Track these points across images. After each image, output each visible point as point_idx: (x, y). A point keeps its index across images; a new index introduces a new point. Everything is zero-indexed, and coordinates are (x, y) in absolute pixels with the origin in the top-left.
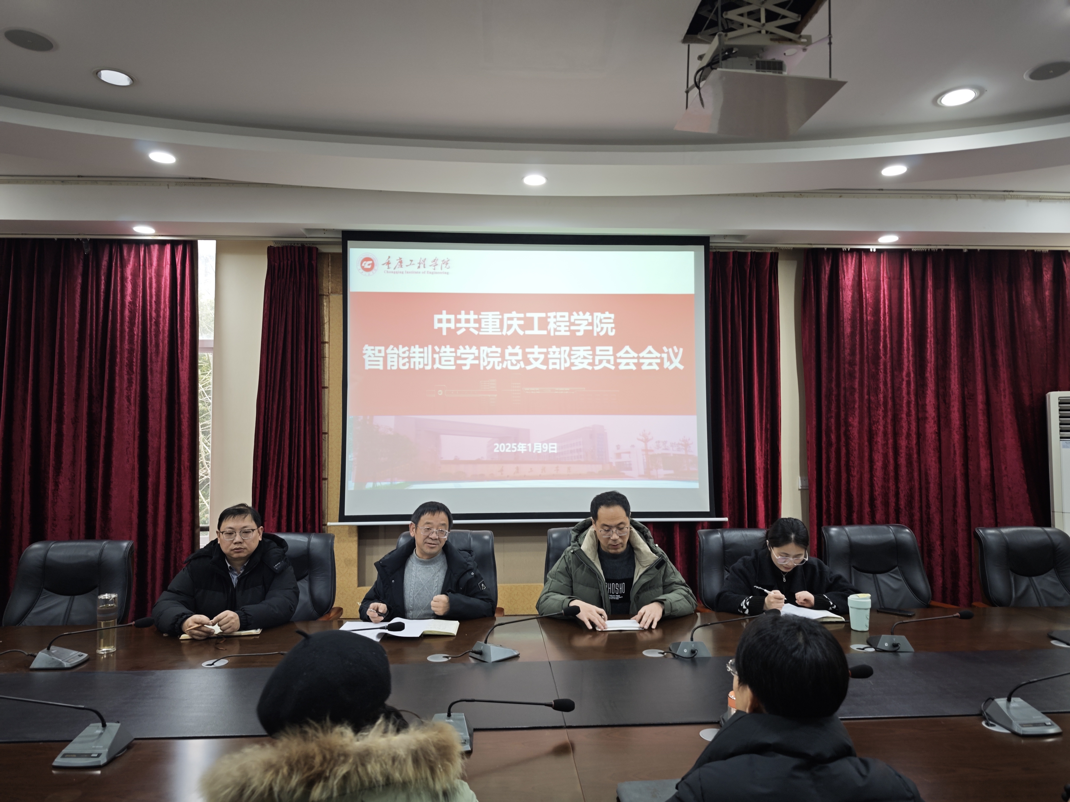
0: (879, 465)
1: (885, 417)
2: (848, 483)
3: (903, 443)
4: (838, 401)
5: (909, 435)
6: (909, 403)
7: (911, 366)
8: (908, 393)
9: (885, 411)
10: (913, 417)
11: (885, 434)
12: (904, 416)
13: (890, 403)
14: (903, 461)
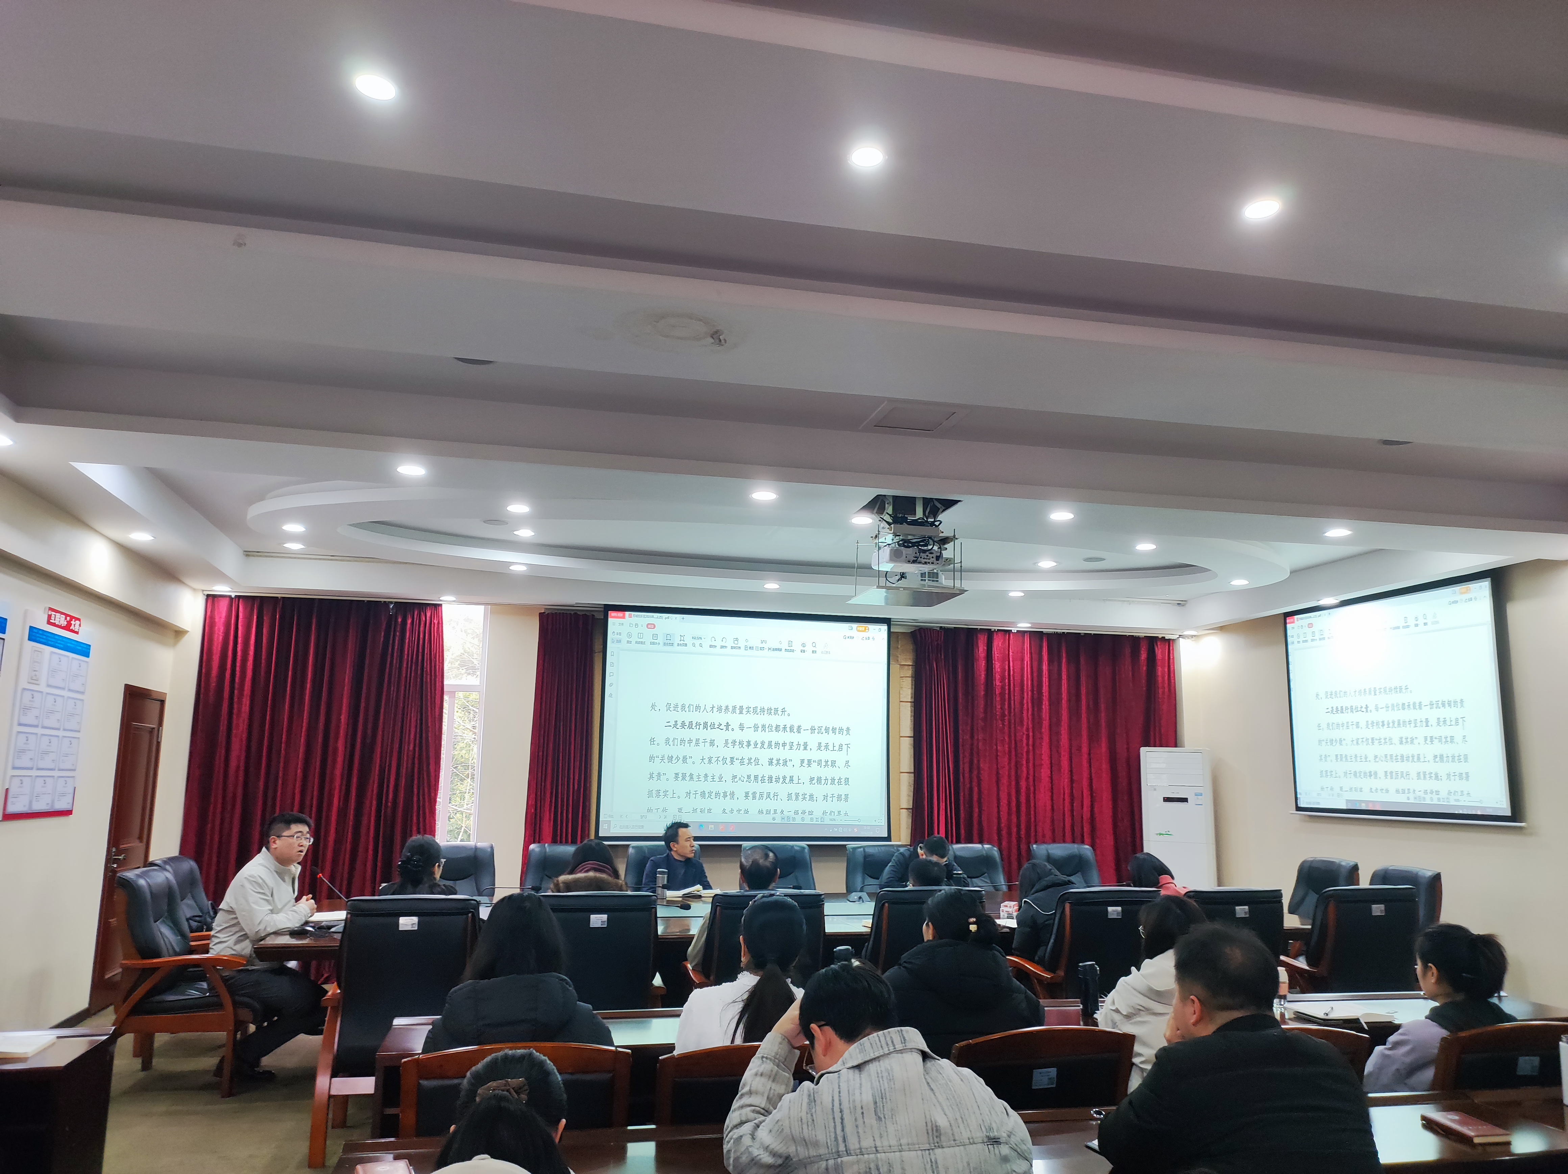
0: (1004, 802)
1: (1009, 763)
2: (980, 816)
3: (1023, 784)
4: (972, 749)
5: (1027, 778)
6: (1028, 752)
7: (1030, 723)
8: (1028, 744)
9: (1010, 760)
10: (1031, 765)
11: (1009, 776)
12: (1024, 762)
13: (1013, 753)
14: (1023, 799)
